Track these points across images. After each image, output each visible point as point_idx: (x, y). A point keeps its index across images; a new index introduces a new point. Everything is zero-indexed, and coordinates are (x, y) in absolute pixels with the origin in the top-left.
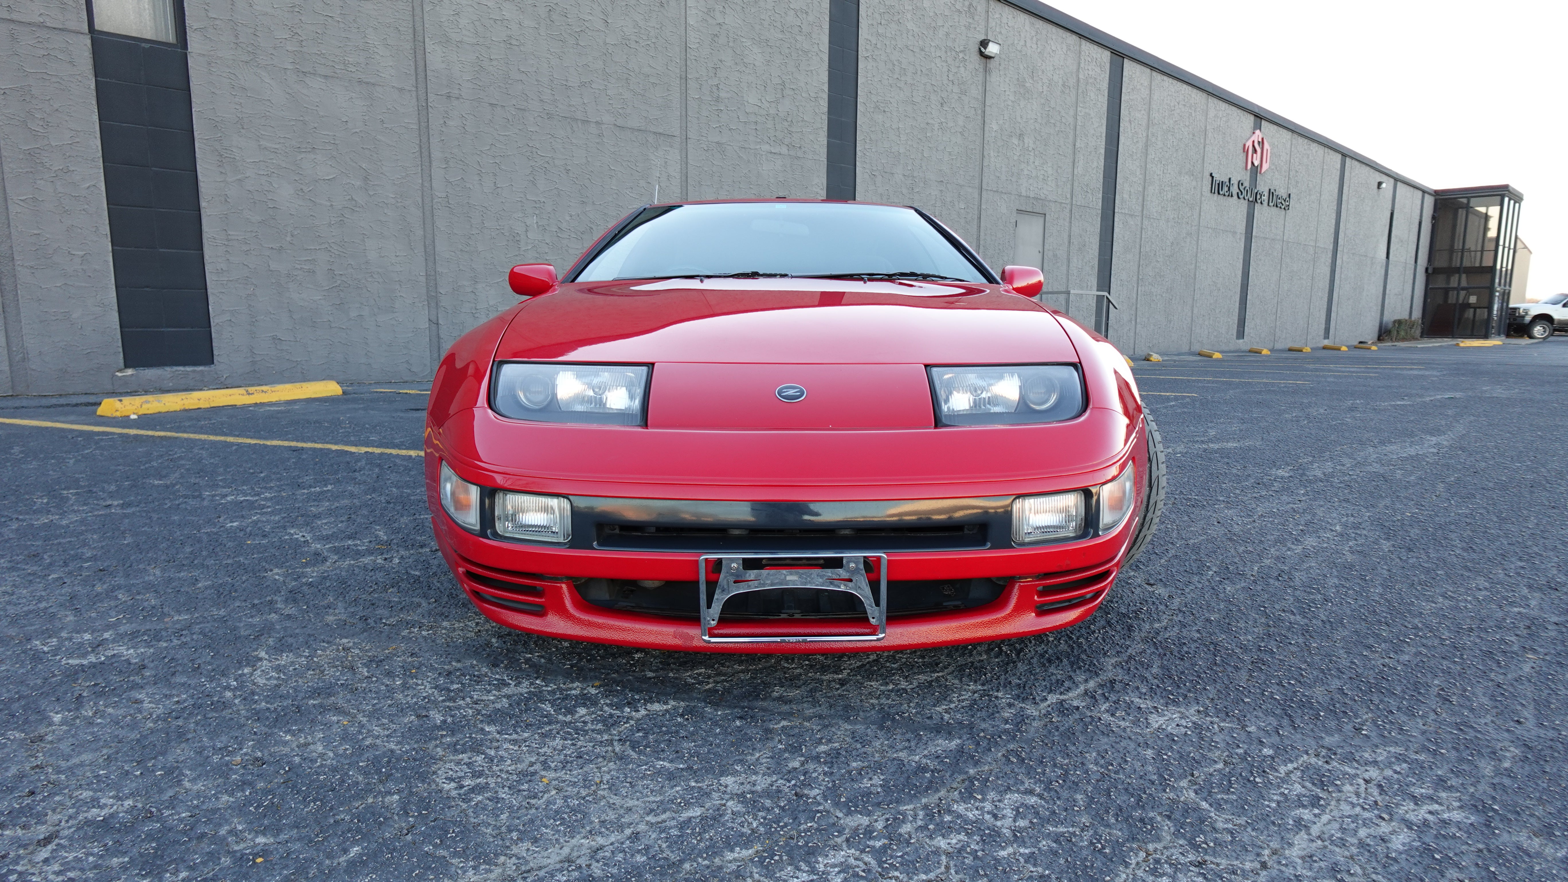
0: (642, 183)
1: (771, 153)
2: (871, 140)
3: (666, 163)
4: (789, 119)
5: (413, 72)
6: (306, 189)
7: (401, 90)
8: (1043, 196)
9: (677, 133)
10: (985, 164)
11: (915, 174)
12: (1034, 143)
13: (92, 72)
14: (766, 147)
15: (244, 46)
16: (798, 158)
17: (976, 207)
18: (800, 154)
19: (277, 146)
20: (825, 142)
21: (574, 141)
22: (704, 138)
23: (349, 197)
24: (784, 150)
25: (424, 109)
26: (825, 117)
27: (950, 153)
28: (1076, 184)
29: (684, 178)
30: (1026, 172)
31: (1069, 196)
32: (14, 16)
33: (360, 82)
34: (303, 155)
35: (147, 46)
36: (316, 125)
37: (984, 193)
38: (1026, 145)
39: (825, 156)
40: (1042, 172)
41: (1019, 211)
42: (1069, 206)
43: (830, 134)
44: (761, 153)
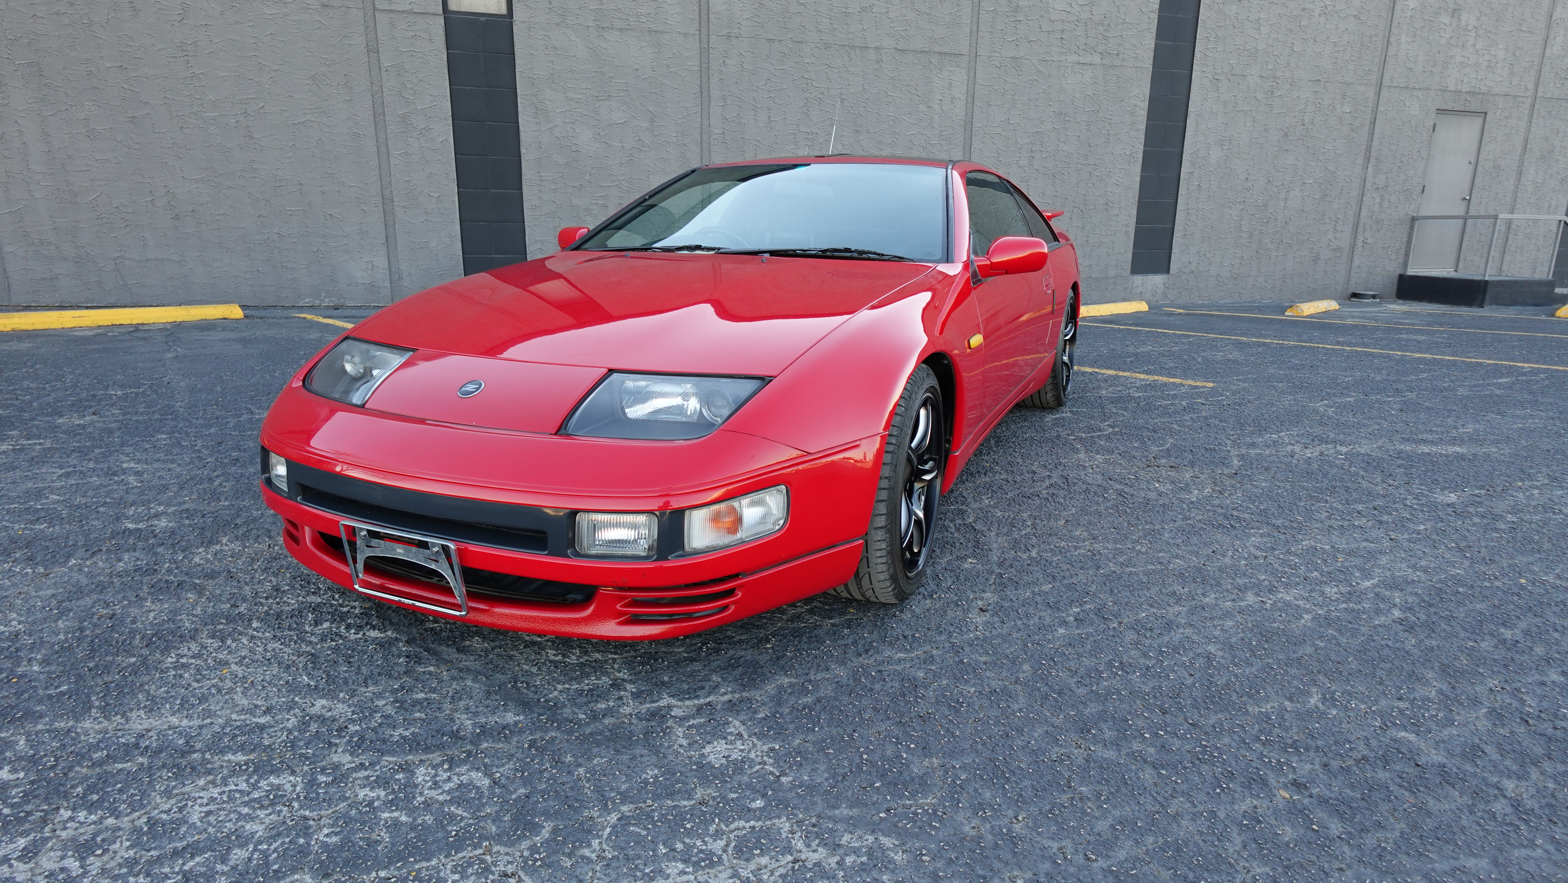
0: (922, 107)
1: (1079, 63)
2: (1217, 37)
3: (950, 84)
4: (1106, 23)
5: (697, 16)
6: (602, 133)
7: (685, 35)
8: (1484, 89)
9: (965, 51)
10: (1389, 54)
11: (1278, 74)
12: (1478, 19)
13: (445, 46)
14: (1074, 58)
15: (556, 10)
16: (1113, 67)
17: (1369, 110)
18: (1117, 62)
19: (580, 97)
20: (1153, 45)
21: (851, 69)
22: (996, 54)
23: (637, 138)
24: (1097, 59)
25: (705, 52)
26: (1155, 17)
27: (1335, 44)
28: (1546, 69)
29: (970, 99)
30: (1458, 59)
31: (1531, 86)
32: (393, 7)
33: (650, 31)
34: (601, 103)
35: (483, 19)
36: (611, 75)
37: (1384, 92)
38: (1463, 23)
39: (1151, 62)
40: (1487, 57)
41: (1441, 111)
42: (1530, 100)
43: (1161, 34)
44: (1066, 64)
